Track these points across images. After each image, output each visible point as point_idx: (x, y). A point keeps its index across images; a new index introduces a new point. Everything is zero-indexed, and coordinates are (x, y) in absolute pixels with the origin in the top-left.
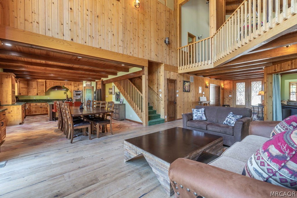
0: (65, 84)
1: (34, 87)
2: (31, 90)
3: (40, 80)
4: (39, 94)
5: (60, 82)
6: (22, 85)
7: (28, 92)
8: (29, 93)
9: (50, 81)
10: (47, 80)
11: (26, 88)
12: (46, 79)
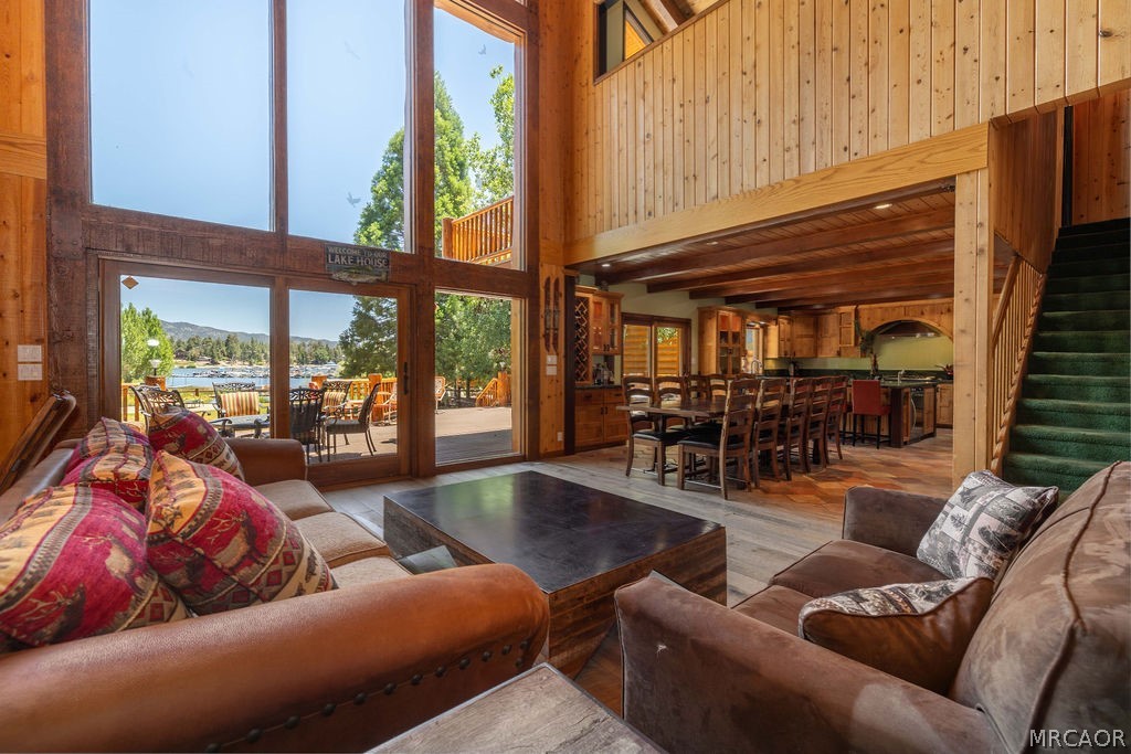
0: (922, 313)
1: (831, 332)
2: (825, 341)
3: (844, 309)
4: (842, 353)
5: (905, 307)
6: (799, 329)
7: (817, 349)
8: (819, 351)
9: (870, 309)
10: (860, 307)
11: (812, 336)
12: (857, 303)
